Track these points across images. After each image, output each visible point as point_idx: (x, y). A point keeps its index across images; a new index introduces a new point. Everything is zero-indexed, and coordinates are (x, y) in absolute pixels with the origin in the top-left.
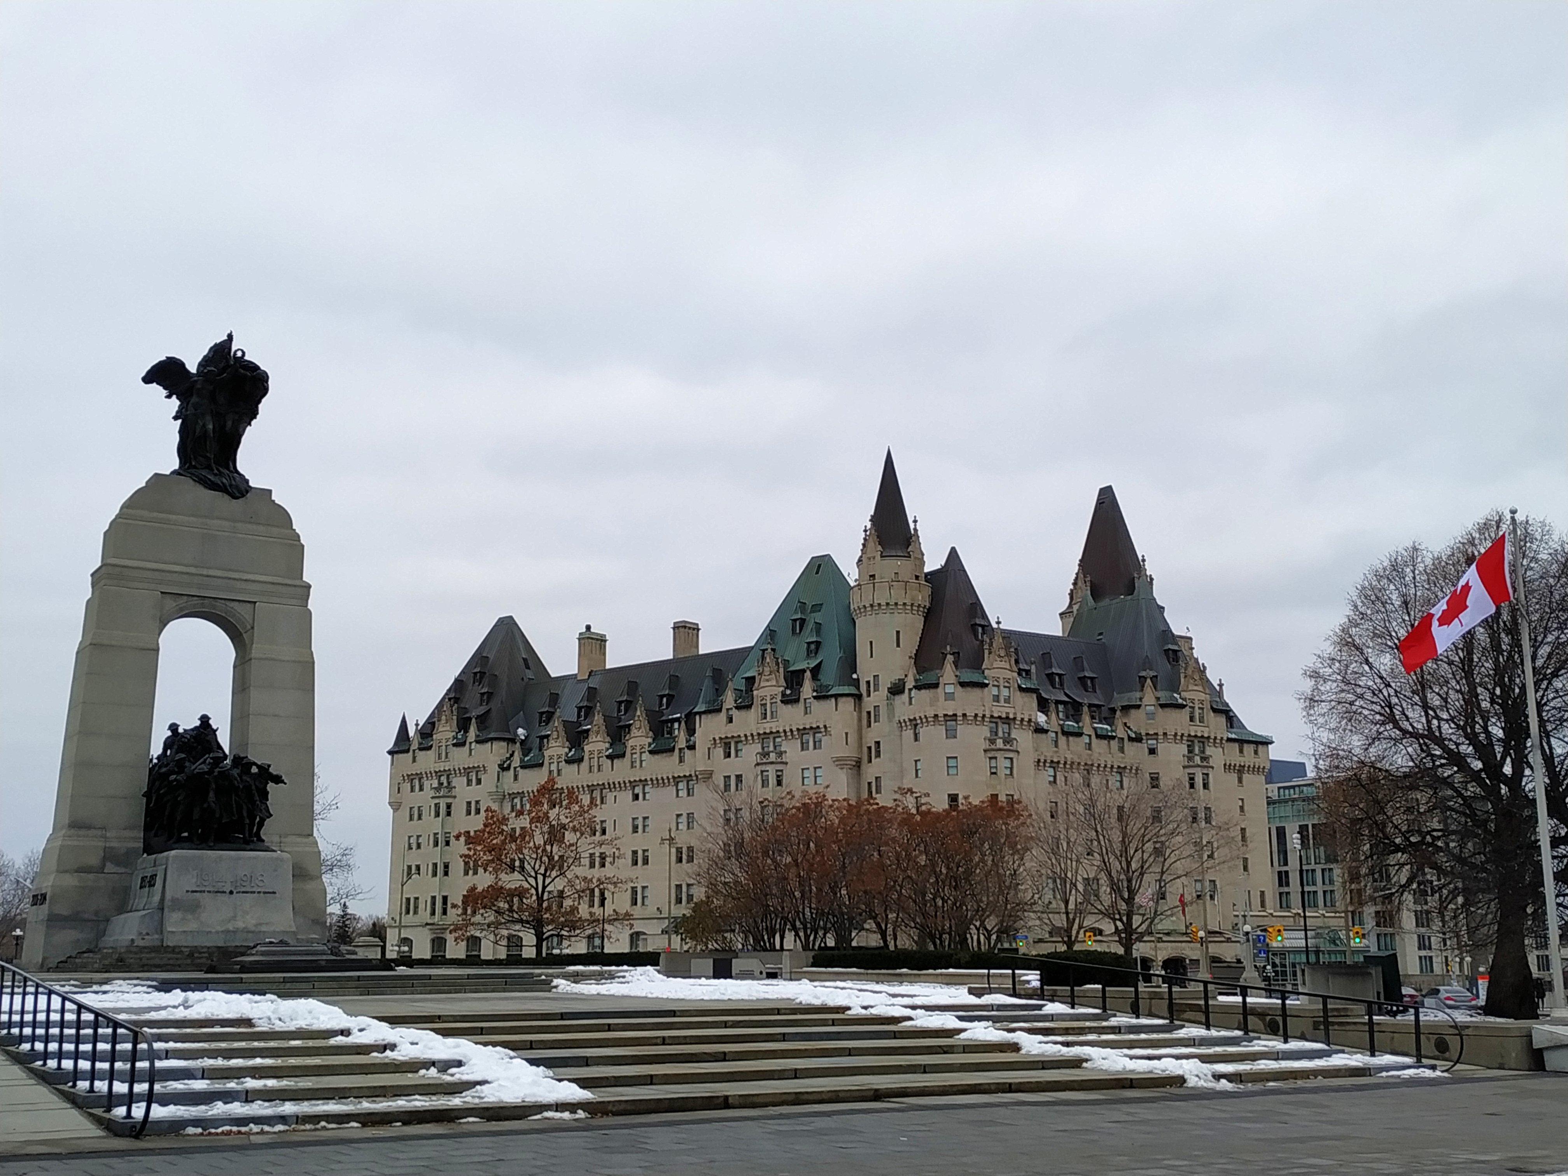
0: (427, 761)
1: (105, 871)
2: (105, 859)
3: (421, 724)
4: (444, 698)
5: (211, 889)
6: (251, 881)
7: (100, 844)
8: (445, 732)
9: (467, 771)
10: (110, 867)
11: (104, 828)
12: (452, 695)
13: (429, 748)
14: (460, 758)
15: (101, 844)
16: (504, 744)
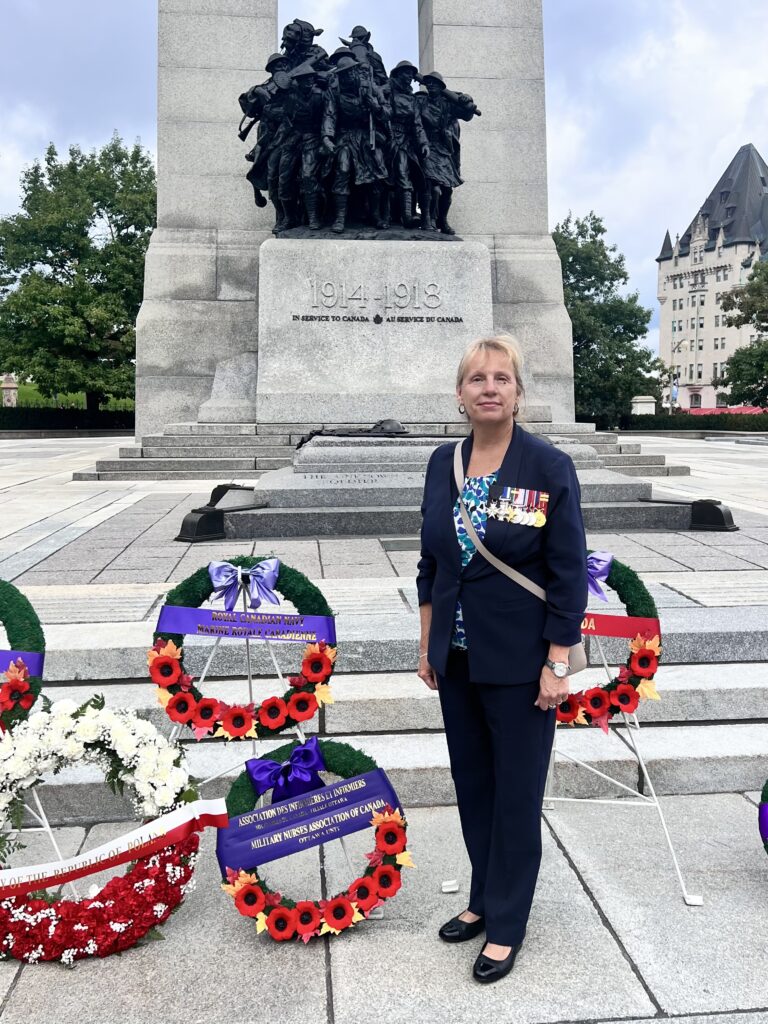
0: (686, 265)
1: (221, 297)
2: (217, 277)
3: (681, 236)
4: (698, 215)
5: (342, 313)
6: (413, 298)
7: (208, 253)
8: (699, 241)
9: (718, 269)
10: (227, 291)
11: (213, 227)
12: (704, 212)
13: (687, 255)
14: (711, 260)
15: (210, 253)
16: (745, 247)
